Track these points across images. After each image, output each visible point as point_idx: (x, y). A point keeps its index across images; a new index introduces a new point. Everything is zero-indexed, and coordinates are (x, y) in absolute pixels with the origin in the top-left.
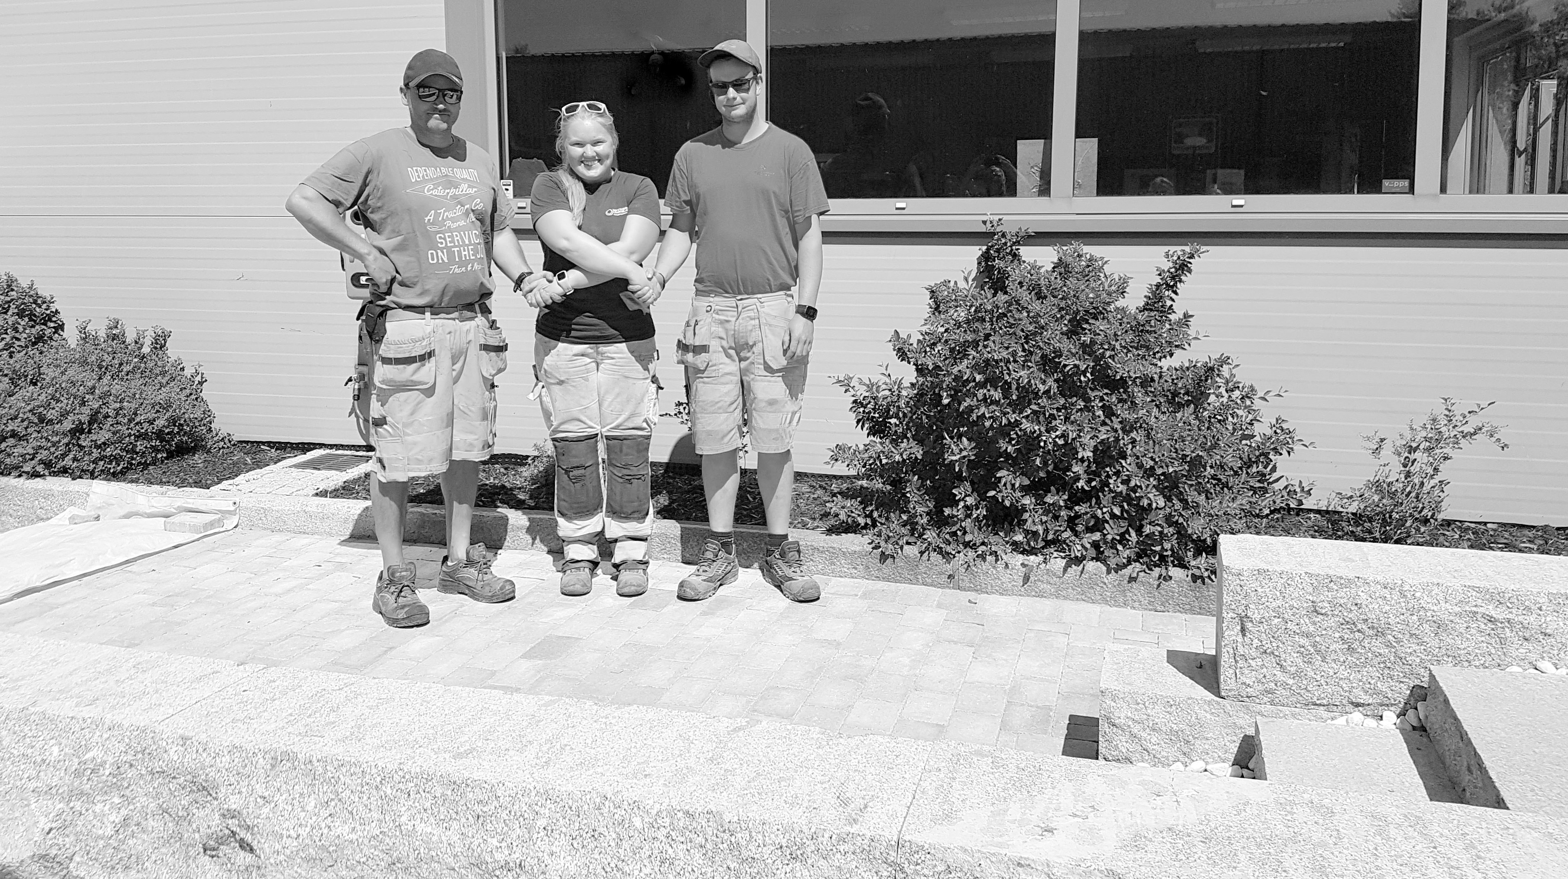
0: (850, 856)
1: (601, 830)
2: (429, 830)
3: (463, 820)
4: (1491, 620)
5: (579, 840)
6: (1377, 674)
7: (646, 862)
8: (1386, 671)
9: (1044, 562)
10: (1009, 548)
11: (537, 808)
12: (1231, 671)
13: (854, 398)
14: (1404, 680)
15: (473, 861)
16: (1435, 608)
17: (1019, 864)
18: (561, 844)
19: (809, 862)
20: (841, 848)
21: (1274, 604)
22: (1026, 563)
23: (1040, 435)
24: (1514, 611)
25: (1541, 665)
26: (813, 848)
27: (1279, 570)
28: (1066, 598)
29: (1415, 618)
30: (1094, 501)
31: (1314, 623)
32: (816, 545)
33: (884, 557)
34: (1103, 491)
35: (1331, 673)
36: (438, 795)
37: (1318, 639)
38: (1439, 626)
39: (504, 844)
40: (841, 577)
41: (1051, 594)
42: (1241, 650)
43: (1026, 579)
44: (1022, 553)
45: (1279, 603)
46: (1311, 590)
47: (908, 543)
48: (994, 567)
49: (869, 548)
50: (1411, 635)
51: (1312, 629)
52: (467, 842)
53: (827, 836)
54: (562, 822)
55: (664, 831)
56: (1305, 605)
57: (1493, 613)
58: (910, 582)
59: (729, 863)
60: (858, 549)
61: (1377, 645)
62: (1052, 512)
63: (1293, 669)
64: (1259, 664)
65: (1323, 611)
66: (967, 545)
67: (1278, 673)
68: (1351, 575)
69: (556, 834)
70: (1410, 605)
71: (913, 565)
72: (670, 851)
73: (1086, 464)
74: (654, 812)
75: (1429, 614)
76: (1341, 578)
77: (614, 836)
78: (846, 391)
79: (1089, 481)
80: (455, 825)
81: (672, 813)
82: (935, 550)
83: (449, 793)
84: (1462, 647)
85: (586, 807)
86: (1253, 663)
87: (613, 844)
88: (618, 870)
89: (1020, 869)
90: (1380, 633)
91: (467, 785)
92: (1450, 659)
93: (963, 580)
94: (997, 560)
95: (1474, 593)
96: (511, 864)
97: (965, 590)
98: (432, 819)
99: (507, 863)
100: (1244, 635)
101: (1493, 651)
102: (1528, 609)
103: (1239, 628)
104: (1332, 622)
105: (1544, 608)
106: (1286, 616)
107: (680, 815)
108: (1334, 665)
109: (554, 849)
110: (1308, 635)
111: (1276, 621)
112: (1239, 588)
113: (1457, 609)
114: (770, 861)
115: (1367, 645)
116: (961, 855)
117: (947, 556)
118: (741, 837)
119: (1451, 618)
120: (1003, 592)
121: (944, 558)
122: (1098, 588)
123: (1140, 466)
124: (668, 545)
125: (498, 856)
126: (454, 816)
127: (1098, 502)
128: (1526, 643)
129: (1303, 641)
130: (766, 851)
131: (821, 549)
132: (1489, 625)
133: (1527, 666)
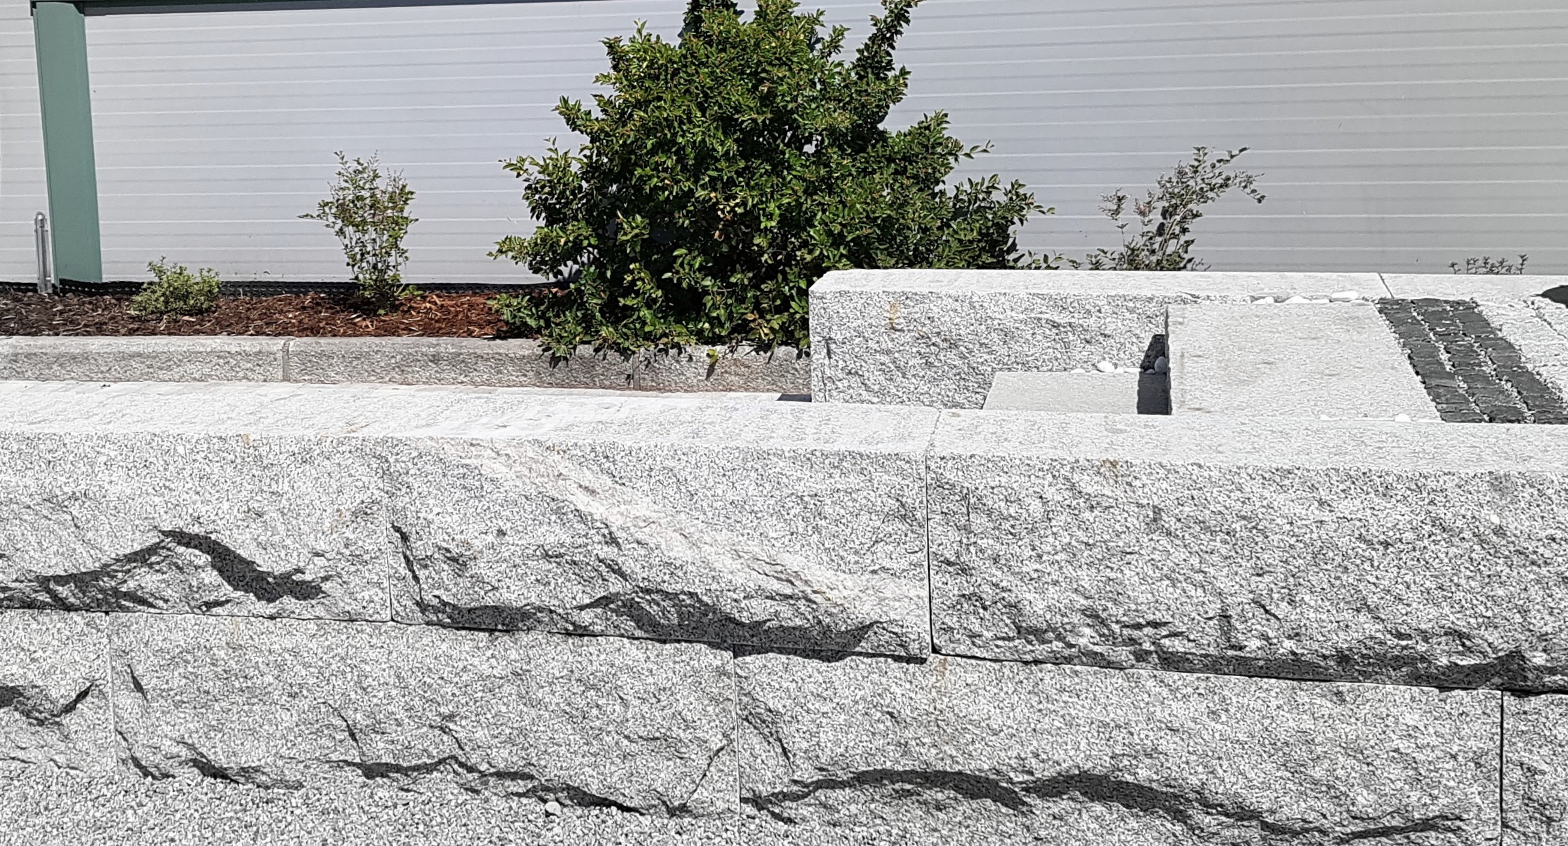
0: (347, 455)
1: (150, 460)
2: (8, 478)
3: (37, 468)
4: (1056, 326)
5: (134, 470)
6: (954, 386)
7: (188, 479)
8: (962, 383)
9: (731, 351)
10: (693, 340)
11: (98, 449)
12: (821, 395)
13: (527, 184)
14: (979, 390)
15: (45, 496)
16: (1001, 317)
17: (472, 445)
18: (119, 474)
19: (316, 462)
20: (340, 449)
21: (855, 324)
22: (711, 353)
23: (718, 203)
24: (1076, 315)
25: (1100, 366)
26: (318, 451)
27: (858, 290)
28: (756, 390)
29: (983, 327)
30: (780, 277)
31: (893, 340)
32: (479, 352)
33: (555, 360)
34: (790, 266)
35: (912, 389)
36: (15, 450)
37: (896, 355)
38: (1007, 335)
39: (71, 480)
40: (509, 386)
41: (740, 387)
42: (828, 372)
43: (711, 370)
44: (706, 343)
45: (859, 322)
46: (888, 307)
47: (583, 342)
48: (678, 362)
49: (539, 351)
50: (981, 345)
51: (890, 345)
52: (40, 482)
53: (329, 440)
54: (119, 458)
55: (203, 455)
56: (883, 323)
57: (1056, 319)
58: (587, 386)
59: (254, 471)
60: (527, 353)
61: (952, 357)
62: (738, 294)
63: (876, 388)
64: (846, 385)
65: (899, 327)
66: (648, 337)
67: (864, 393)
68: (925, 291)
69: (114, 468)
70: (979, 316)
71: (588, 366)
72: (208, 469)
73: (770, 236)
74: (194, 441)
75: (996, 322)
76: (916, 294)
77: (162, 463)
78: (519, 175)
79: (774, 256)
80: (30, 473)
81: (208, 439)
82: (612, 348)
83: (24, 447)
84: (1030, 353)
85: (139, 444)
86: (839, 384)
87: (161, 469)
88: (166, 487)
89: (472, 448)
90: (953, 346)
91: (39, 439)
92: (1020, 366)
93: (644, 379)
94: (680, 353)
95: (1039, 301)
96: (78, 494)
97: (646, 390)
98: (10, 471)
99: (74, 493)
100: (830, 358)
101: (1059, 356)
102: (1088, 312)
103: (825, 351)
104: (908, 337)
105: (1103, 310)
106: (866, 335)
107: (215, 440)
108: (913, 380)
109: (113, 478)
110: (888, 352)
111: (857, 340)
112: (822, 311)
113: (1022, 317)
114: (285, 465)
115: (943, 358)
116: (429, 443)
117: (625, 353)
118: (263, 450)
119: (1017, 325)
120: (689, 389)
121: (622, 354)
122: (789, 376)
123: (829, 233)
124: (309, 365)
125: (66, 489)
126: (29, 466)
127: (786, 280)
128: (1088, 346)
129: (884, 359)
130: (283, 457)
131: (485, 356)
132: (1054, 330)
133: (1091, 367)
